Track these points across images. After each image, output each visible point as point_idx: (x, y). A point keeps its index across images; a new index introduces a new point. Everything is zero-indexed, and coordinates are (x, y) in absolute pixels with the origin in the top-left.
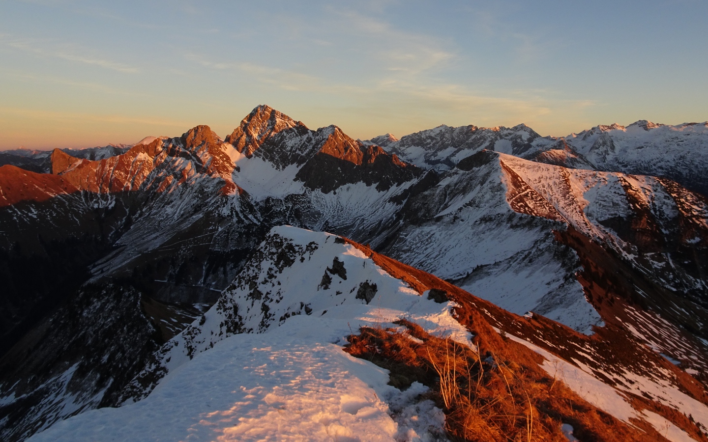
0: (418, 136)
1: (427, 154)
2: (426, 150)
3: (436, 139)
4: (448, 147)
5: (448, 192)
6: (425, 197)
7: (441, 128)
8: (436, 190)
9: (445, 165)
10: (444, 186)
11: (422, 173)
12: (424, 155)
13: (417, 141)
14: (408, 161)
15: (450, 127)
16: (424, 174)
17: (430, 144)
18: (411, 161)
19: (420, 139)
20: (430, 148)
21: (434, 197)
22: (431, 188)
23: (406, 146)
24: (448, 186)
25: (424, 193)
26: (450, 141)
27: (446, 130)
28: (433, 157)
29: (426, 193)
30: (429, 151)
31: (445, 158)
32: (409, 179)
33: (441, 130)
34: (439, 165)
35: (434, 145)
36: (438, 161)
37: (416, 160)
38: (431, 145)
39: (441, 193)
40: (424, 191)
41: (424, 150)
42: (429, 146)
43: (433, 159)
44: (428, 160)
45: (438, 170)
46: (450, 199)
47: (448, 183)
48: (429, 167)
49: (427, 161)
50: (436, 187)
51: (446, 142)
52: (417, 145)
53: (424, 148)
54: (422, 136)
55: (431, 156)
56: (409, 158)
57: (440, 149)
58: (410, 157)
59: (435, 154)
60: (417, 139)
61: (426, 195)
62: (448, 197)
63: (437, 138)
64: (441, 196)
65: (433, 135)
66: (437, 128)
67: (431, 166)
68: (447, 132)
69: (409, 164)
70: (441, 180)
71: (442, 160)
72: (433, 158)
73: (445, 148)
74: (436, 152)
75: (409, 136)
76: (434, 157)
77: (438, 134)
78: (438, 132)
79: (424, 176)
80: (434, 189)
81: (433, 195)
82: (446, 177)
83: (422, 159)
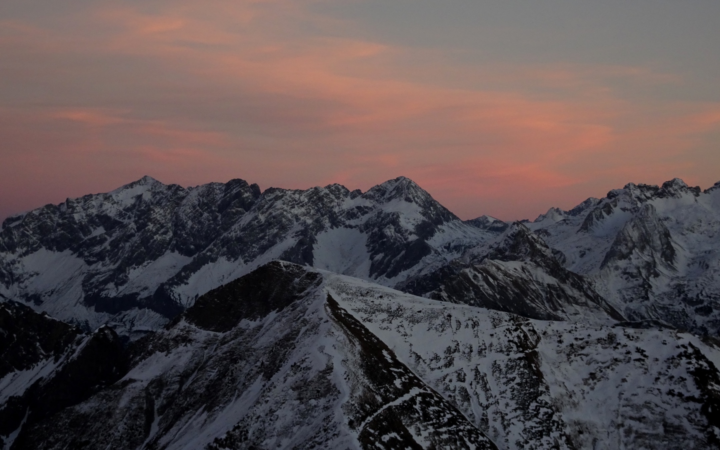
0: (62, 215)
1: (92, 276)
2: (89, 263)
3: (122, 226)
4: (161, 253)
5: (158, 404)
6: (81, 423)
7: (138, 190)
8: (118, 398)
9: (152, 313)
10: (145, 384)
11: (70, 339)
12: (82, 278)
13: (59, 231)
14: (28, 300)
15: (170, 187)
16: (79, 343)
17: (102, 241)
18: (38, 299)
19: (69, 225)
20: (101, 257)
21: (111, 421)
22: (100, 389)
23: (19, 250)
24: (159, 383)
25: (77, 408)
26: (171, 234)
27: (154, 194)
28: (111, 285)
29: (84, 408)
30: (99, 266)
31: (153, 288)
32: (25, 363)
33: (139, 197)
34: (134, 312)
35: (115, 244)
36: (130, 301)
37: (54, 296)
38: (106, 245)
39: (135, 406)
40: (78, 402)
41: (81, 261)
42: (97, 249)
43: (113, 294)
44: (97, 295)
45: (130, 331)
46: (164, 425)
47: (158, 373)
48: (97, 320)
49: (94, 300)
50: (117, 387)
51: (157, 237)
52: (58, 245)
53: (80, 255)
54: (76, 217)
55: (106, 282)
56: (31, 291)
57: (136, 260)
58: (33, 286)
59: (117, 276)
60: (59, 225)
61: (85, 417)
62: (157, 419)
63: (126, 221)
64: (135, 417)
65: (111, 210)
66: (126, 187)
67: (105, 316)
68: (159, 203)
69: (30, 312)
70: (136, 363)
71: (144, 295)
72: (112, 291)
73: (154, 257)
74: (121, 270)
75: (30, 214)
76: (117, 285)
77: (128, 210)
78: (130, 202)
79: (79, 349)
80: (111, 393)
81: (109, 415)
82: (150, 353)
83: (77, 292)
